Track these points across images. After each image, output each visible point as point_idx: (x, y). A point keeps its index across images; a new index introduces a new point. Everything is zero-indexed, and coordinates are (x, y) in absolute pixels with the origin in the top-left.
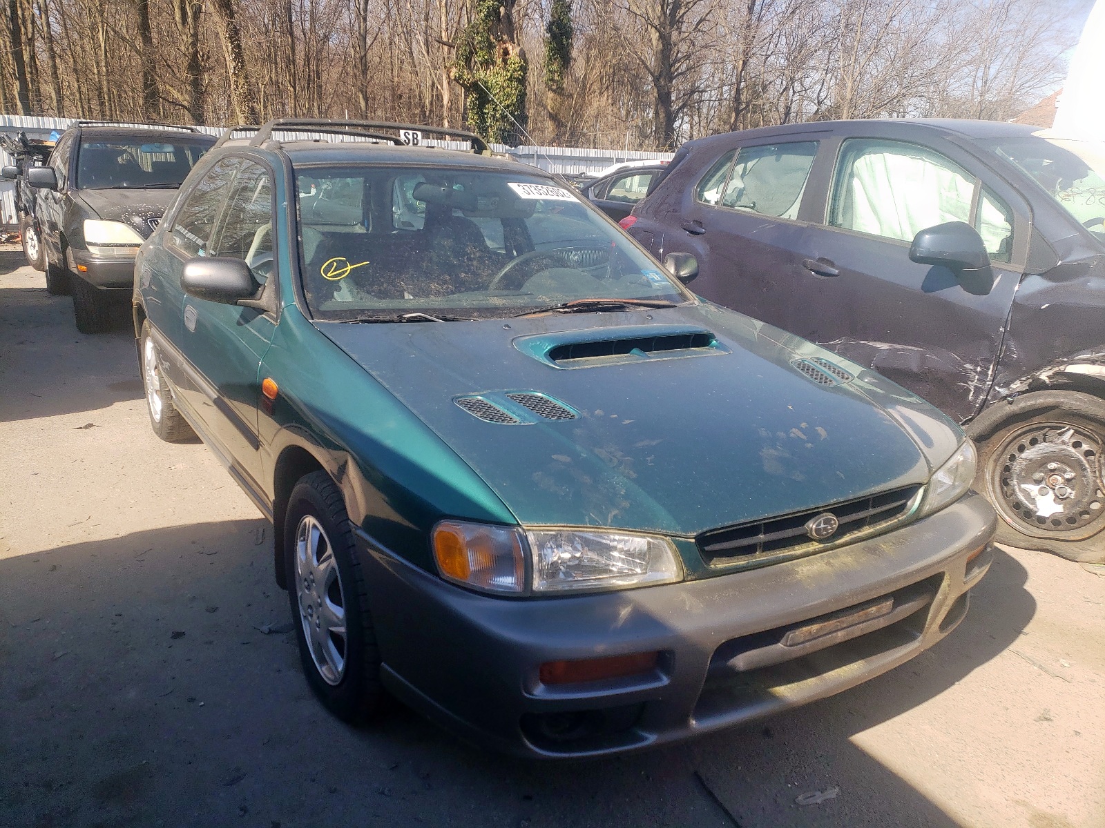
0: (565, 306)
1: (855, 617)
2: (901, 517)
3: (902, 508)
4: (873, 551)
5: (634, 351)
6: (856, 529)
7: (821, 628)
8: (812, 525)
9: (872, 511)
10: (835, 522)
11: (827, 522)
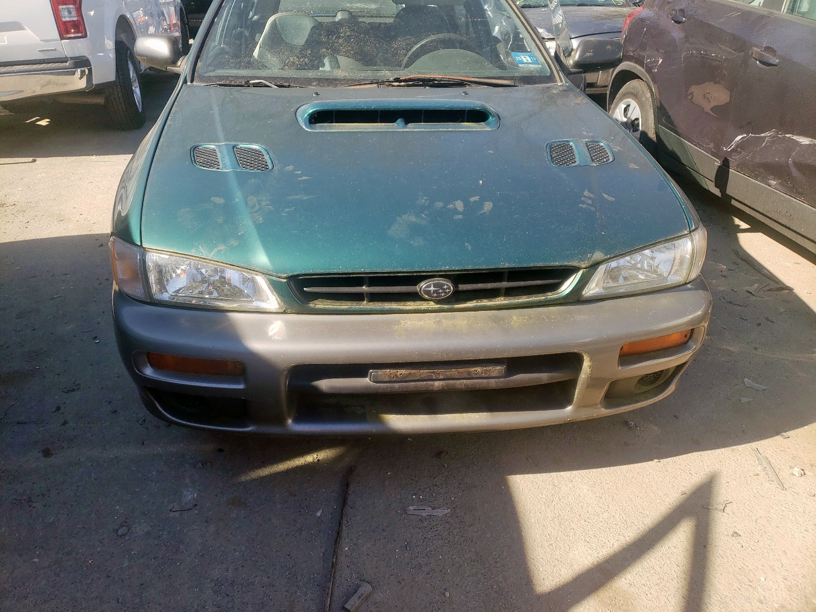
0: (397, 80)
1: (454, 372)
2: (551, 296)
3: (555, 287)
4: (496, 320)
5: (399, 121)
6: (485, 298)
7: (410, 374)
8: (423, 285)
9: (505, 284)
10: (449, 286)
11: (440, 286)
